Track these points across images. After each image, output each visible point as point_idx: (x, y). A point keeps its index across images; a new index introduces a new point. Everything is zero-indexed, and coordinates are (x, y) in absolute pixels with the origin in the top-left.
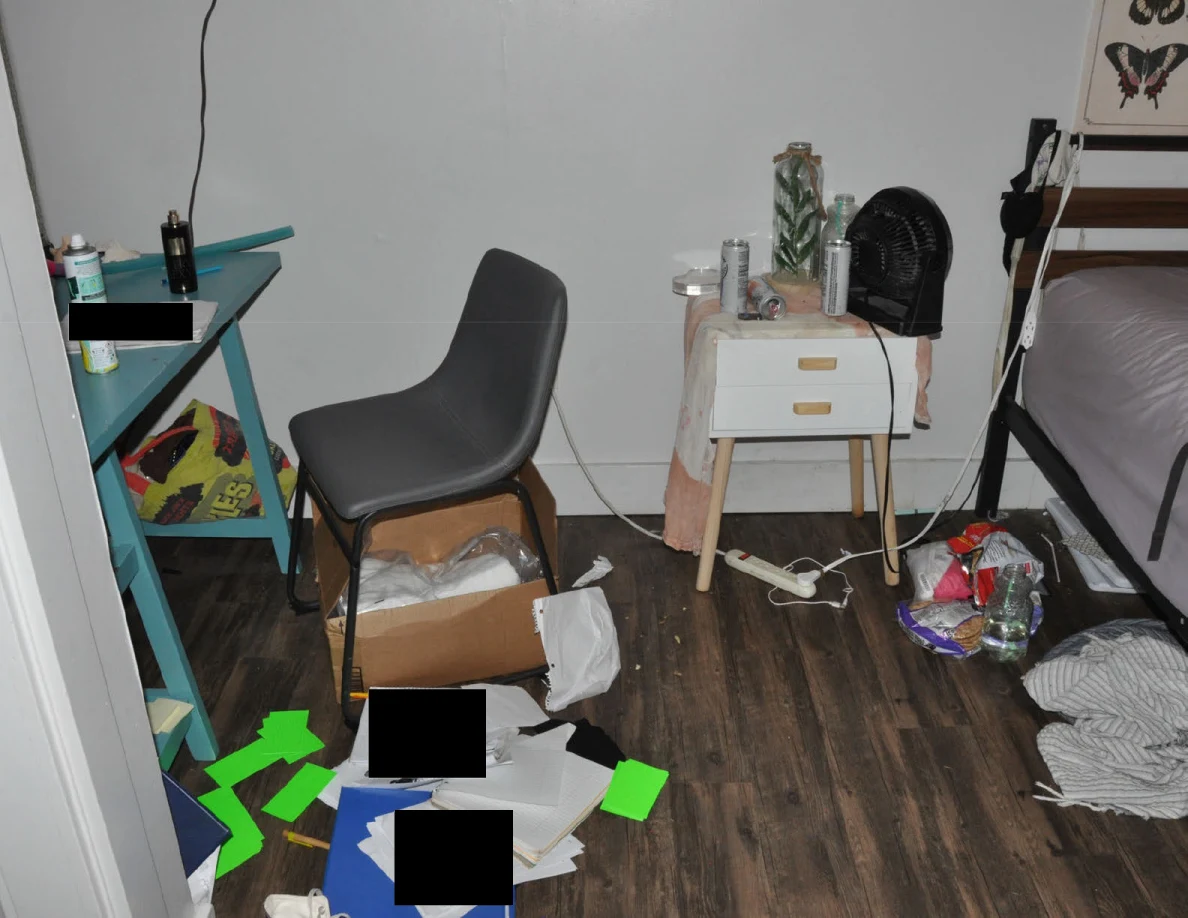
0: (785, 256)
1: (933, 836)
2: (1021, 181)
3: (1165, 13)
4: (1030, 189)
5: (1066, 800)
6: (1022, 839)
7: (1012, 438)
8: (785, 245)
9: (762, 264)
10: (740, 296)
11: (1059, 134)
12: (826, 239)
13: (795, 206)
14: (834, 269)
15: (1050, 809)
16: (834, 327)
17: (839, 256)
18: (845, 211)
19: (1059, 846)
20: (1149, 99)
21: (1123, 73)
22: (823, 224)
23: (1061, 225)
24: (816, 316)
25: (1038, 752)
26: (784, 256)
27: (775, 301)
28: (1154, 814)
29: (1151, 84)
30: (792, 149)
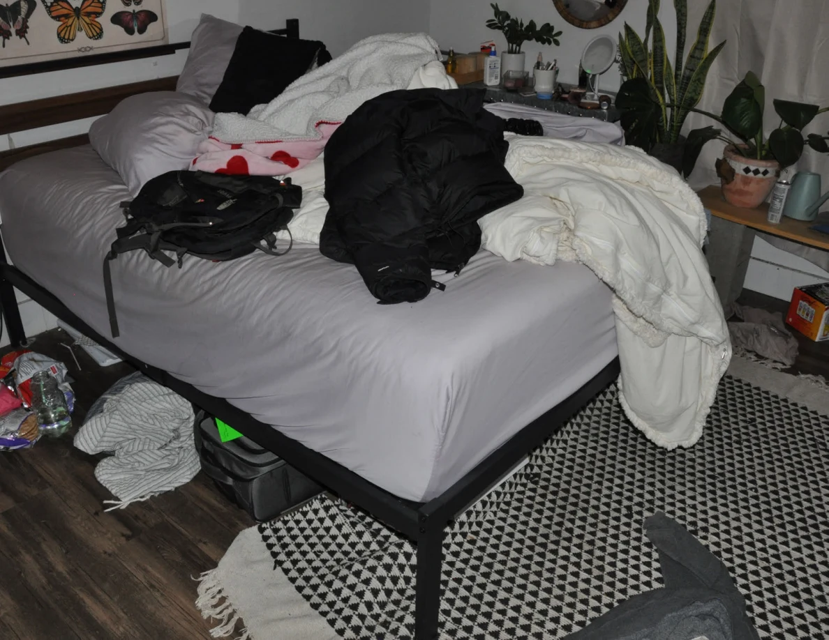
1: (48, 569)
5: (124, 504)
6: (105, 541)
19: (128, 533)
20: (21, 38)
25: (98, 483)
29: (18, 28)
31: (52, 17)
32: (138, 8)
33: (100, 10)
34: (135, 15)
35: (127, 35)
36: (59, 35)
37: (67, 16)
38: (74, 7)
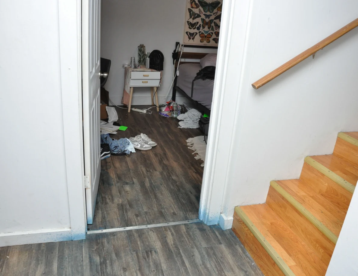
0: (140, 61)
2: (175, 51)
4: (176, 52)
7: (176, 91)
9: (137, 62)
10: (134, 65)
11: (180, 44)
12: (146, 58)
13: (141, 53)
14: (147, 62)
15: (180, 129)
16: (148, 70)
17: (148, 59)
20: (193, 40)
21: (188, 36)
22: (146, 56)
23: (181, 58)
24: (145, 68)
27: (139, 66)
28: (193, 128)
29: (192, 38)
30: (141, 45)
31: (200, 37)
33: (210, 37)
35: (215, 43)
36: (200, 40)
37: (203, 37)
38: (205, 35)
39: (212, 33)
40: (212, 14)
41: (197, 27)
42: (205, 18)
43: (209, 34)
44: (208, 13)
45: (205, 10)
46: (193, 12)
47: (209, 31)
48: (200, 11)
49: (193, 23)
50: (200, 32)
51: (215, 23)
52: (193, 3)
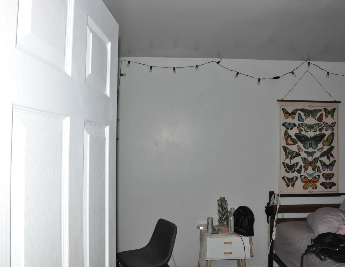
2: (269, 204)
3: (292, 171)
4: (271, 205)
7: (274, 261)
8: (221, 219)
9: (216, 223)
10: (211, 229)
11: (275, 194)
12: (229, 217)
13: (222, 210)
14: (231, 223)
16: (231, 235)
17: (232, 220)
18: (233, 211)
20: (292, 187)
21: (286, 182)
22: (228, 214)
23: (278, 213)
24: (228, 233)
26: (220, 221)
27: (219, 230)
29: (292, 184)
30: (221, 198)
31: (302, 182)
32: (330, 181)
33: (317, 181)
34: (328, 183)
35: (325, 189)
36: (303, 187)
37: (307, 182)
38: (309, 179)
39: (319, 176)
40: (316, 150)
41: (296, 169)
42: (306, 157)
43: (315, 177)
44: (311, 150)
45: (306, 147)
46: (289, 150)
47: (314, 173)
48: (298, 147)
49: (291, 165)
50: (301, 176)
51: (322, 162)
52: (289, 139)
